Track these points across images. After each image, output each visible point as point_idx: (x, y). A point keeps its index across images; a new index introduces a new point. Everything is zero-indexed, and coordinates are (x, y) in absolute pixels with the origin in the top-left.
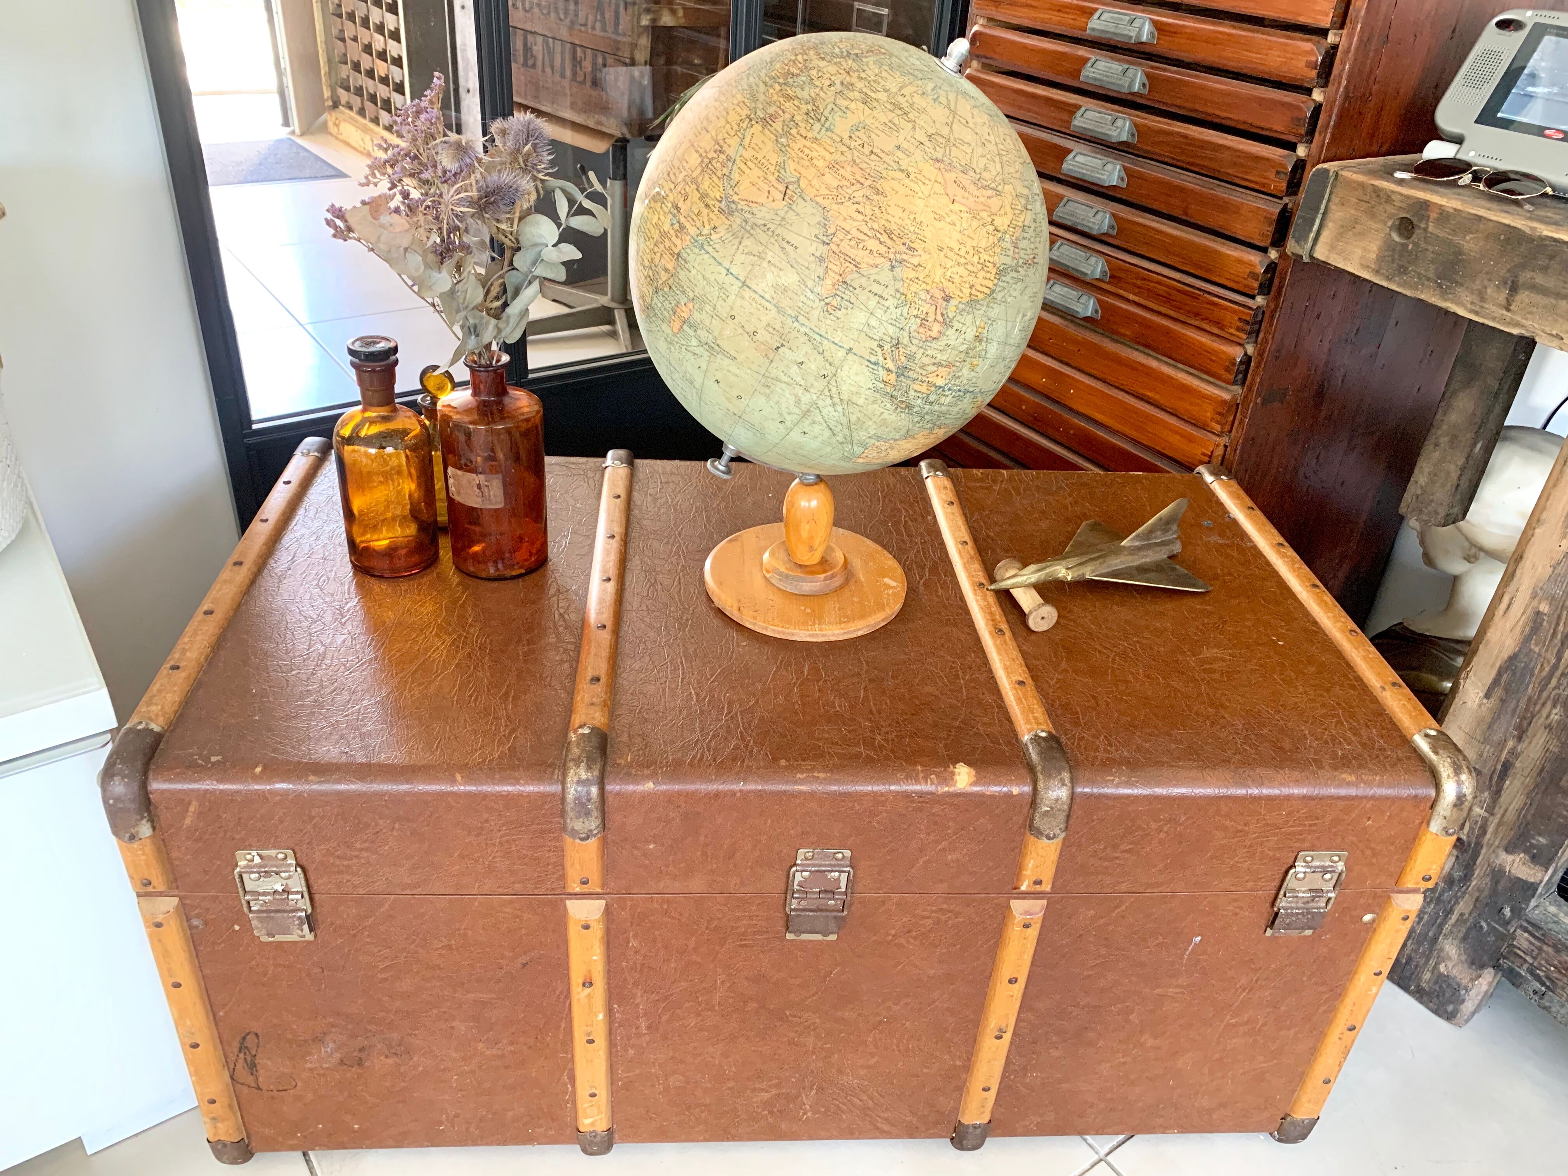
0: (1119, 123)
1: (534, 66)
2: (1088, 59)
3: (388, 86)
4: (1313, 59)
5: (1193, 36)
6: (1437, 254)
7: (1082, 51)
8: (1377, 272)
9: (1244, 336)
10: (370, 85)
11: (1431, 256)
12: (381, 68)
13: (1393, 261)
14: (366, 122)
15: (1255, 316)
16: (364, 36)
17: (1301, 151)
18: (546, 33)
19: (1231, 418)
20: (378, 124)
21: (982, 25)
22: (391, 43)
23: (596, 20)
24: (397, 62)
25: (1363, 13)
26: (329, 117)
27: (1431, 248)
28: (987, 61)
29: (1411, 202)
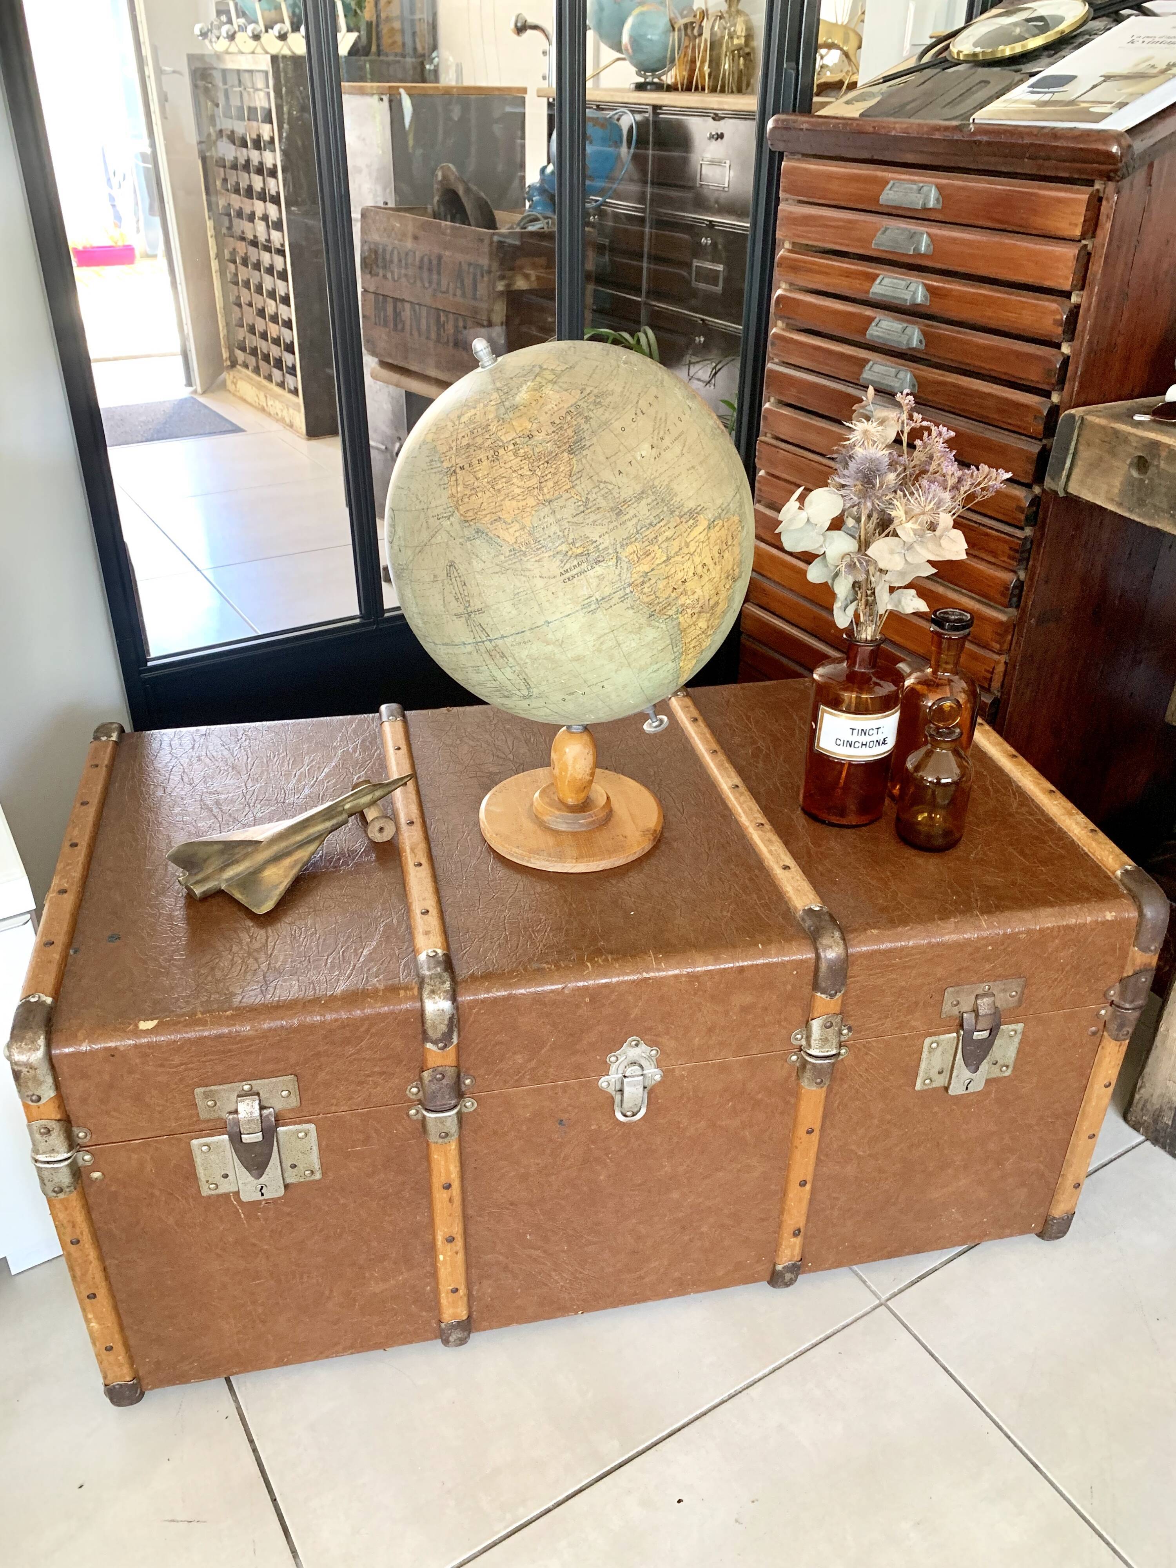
0: (901, 375)
1: (403, 330)
2: (873, 319)
3: (280, 346)
4: (1058, 317)
5: (961, 298)
6: (1169, 488)
7: (868, 312)
8: (1120, 504)
9: (1015, 564)
10: (263, 346)
11: (1164, 490)
12: (274, 330)
13: (1133, 495)
14: (261, 379)
15: (1024, 544)
16: (258, 301)
17: (1055, 398)
18: (412, 300)
19: (1009, 637)
20: (272, 381)
21: (785, 290)
22: (282, 308)
23: (456, 288)
24: (288, 324)
25: (1099, 276)
26: (228, 376)
27: (1163, 482)
28: (791, 321)
29: (1146, 442)
